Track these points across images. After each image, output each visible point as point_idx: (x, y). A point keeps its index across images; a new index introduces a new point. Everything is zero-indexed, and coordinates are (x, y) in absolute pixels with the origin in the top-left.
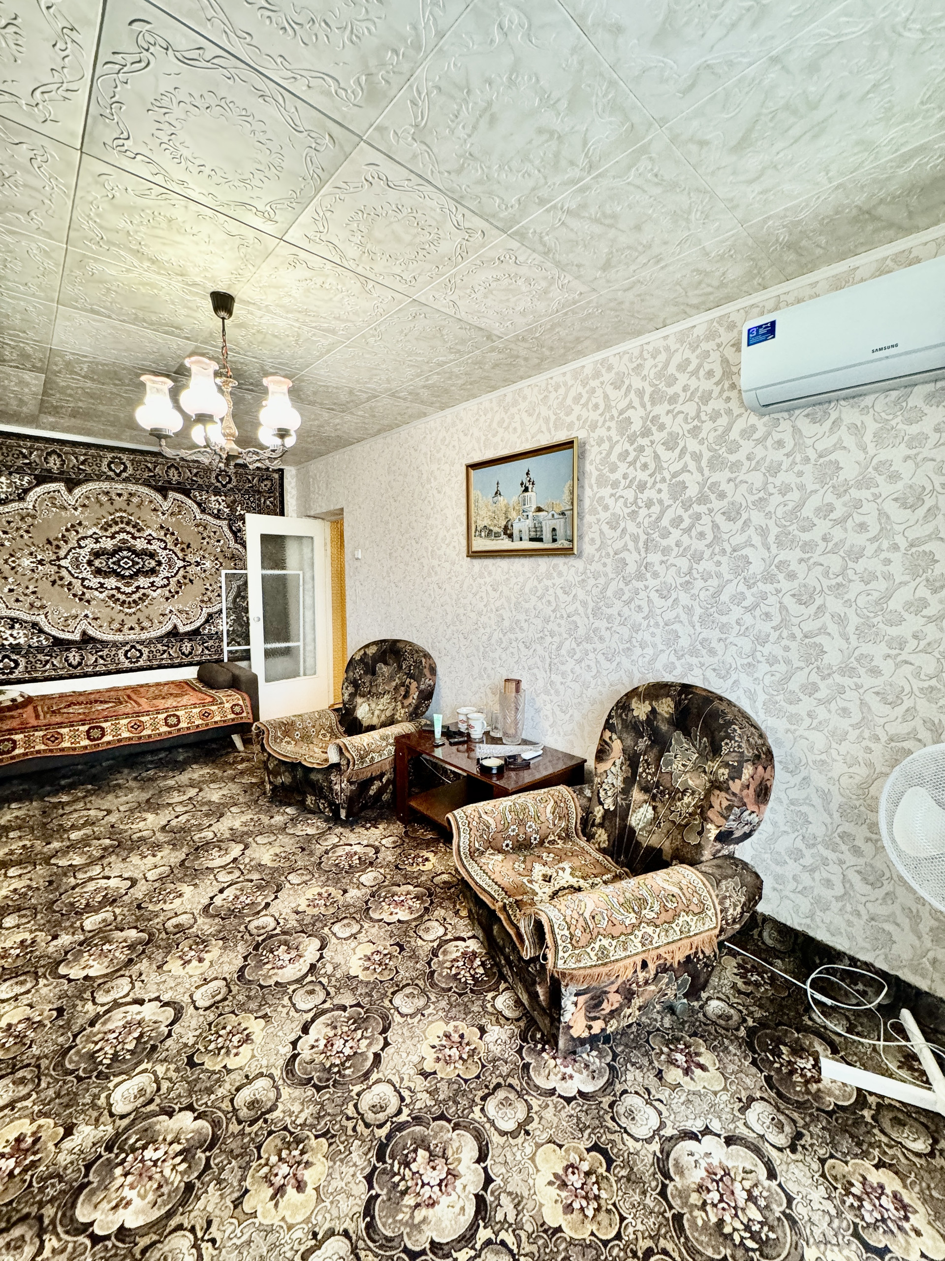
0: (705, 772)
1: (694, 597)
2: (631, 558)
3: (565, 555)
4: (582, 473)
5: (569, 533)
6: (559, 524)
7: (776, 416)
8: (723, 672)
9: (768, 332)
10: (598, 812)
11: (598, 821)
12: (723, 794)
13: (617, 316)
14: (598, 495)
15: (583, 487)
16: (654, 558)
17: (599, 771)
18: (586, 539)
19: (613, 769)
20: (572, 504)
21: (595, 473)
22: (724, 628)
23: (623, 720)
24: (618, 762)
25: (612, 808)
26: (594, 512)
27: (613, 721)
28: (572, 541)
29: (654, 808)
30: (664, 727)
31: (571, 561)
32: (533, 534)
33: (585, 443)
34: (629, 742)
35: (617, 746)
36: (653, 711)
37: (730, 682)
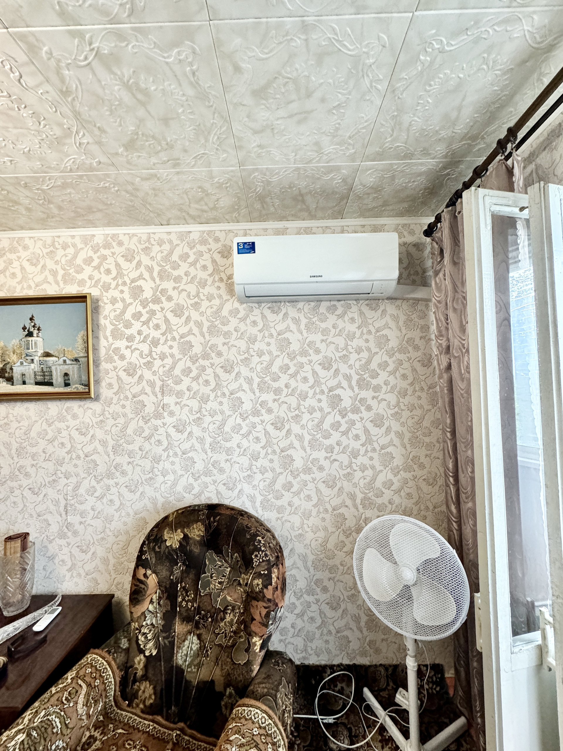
0: (240, 584)
1: (204, 430)
2: (149, 401)
3: (80, 399)
4: (97, 326)
5: (84, 378)
6: (73, 370)
7: (251, 305)
8: (231, 485)
9: (251, 248)
10: (139, 661)
11: (140, 673)
12: (261, 604)
13: (131, 201)
14: (113, 346)
15: (97, 338)
16: (170, 400)
17: (135, 616)
18: (103, 384)
19: (151, 608)
20: (88, 353)
21: (110, 328)
22: (229, 452)
23: (156, 553)
24: (155, 597)
25: (154, 653)
26: (110, 360)
27: (147, 556)
28: (88, 385)
29: (199, 637)
30: (196, 550)
31: (88, 404)
32: (39, 378)
33: (98, 301)
34: (164, 573)
35: (152, 580)
36: (186, 537)
37: (236, 492)
